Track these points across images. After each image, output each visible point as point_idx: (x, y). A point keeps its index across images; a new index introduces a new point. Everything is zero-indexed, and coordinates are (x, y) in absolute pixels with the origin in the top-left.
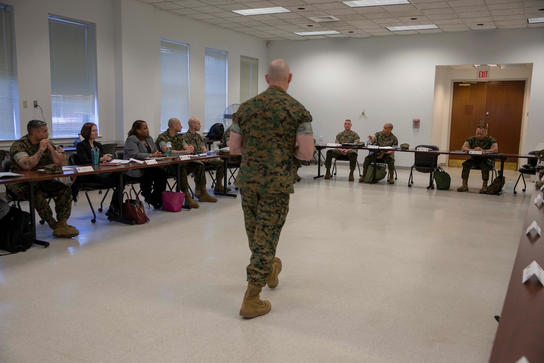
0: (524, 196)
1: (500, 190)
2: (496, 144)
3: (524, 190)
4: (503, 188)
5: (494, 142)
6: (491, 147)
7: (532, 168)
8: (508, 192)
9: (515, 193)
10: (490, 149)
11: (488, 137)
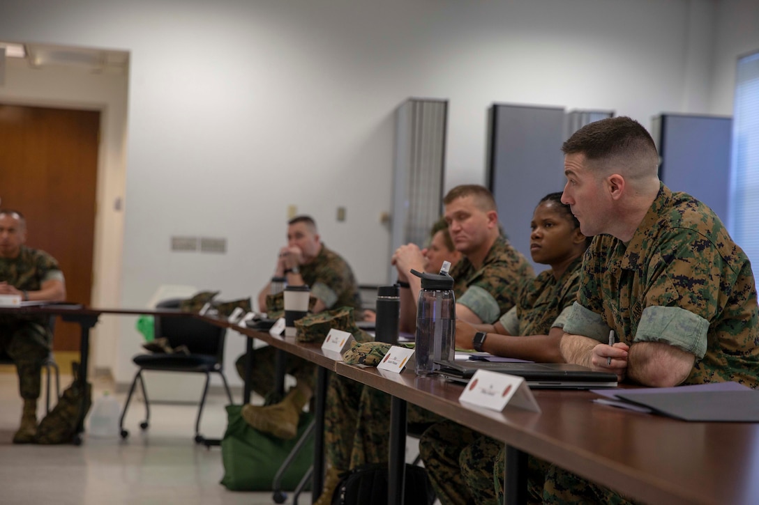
0: (147, 443)
1: (80, 428)
2: (59, 277)
3: (144, 426)
4: (88, 423)
5: (53, 268)
6: (44, 284)
7: (169, 350)
8: (102, 432)
9: (124, 434)
10: (38, 289)
11: (34, 253)
